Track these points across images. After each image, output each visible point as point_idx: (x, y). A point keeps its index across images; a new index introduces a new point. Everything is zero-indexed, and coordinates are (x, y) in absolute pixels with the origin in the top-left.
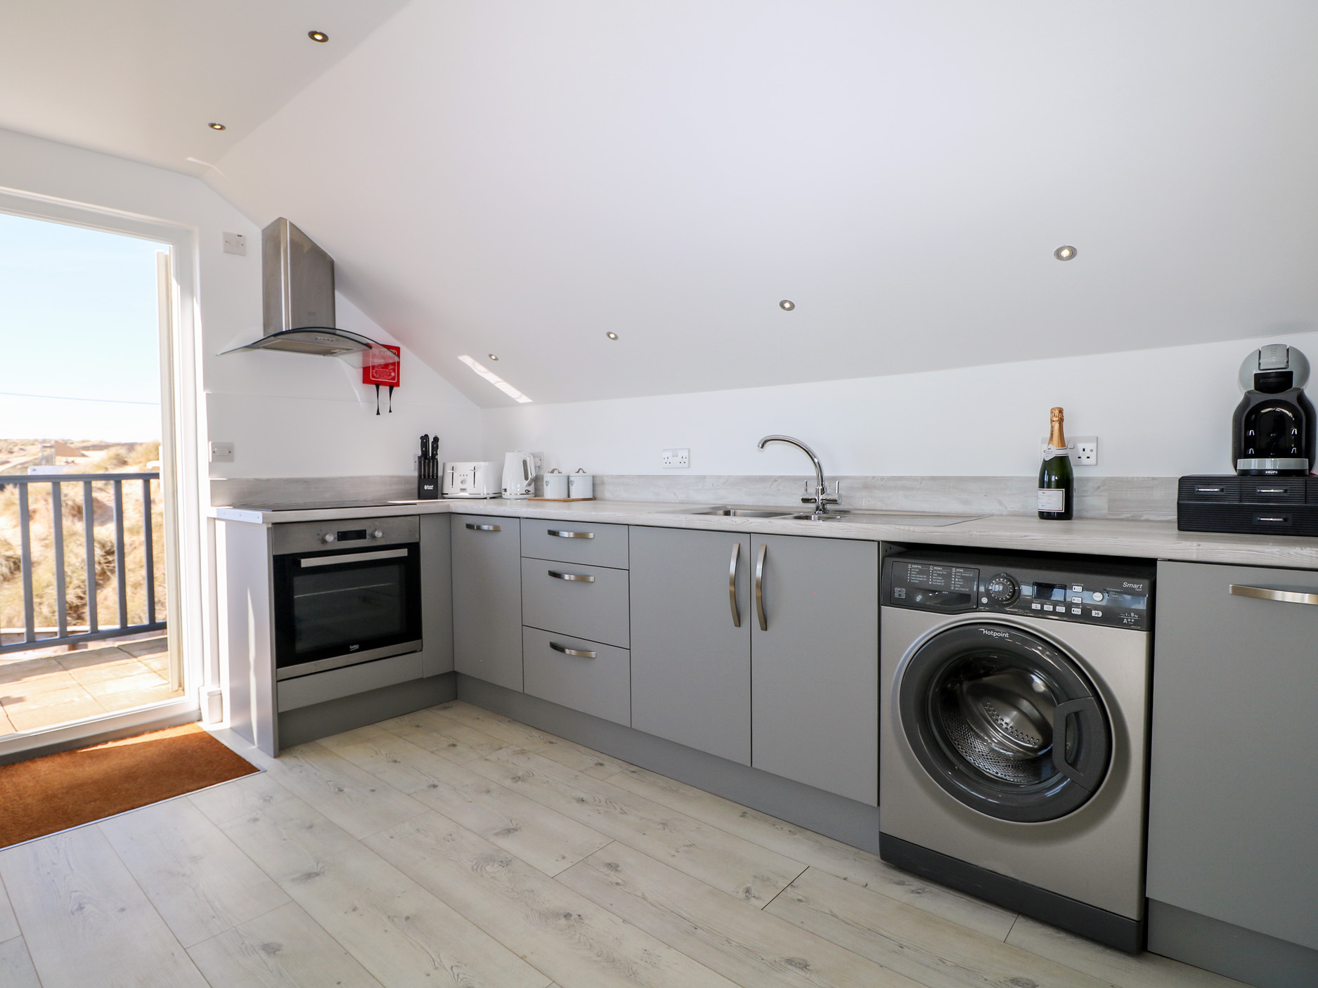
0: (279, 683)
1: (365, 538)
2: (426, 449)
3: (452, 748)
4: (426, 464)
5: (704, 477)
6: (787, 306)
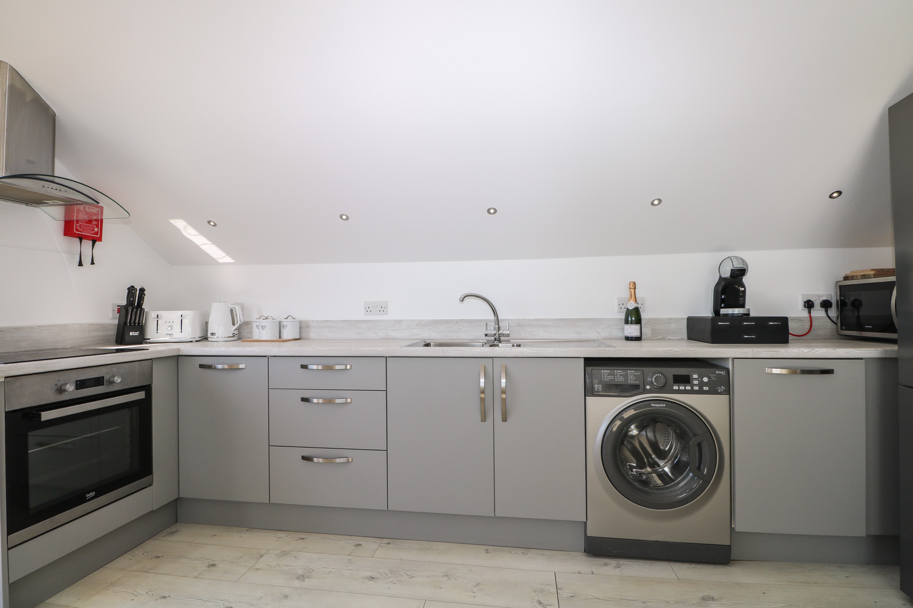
0: (9, 551)
1: (103, 385)
2: (133, 299)
3: (212, 568)
4: (134, 312)
5: (401, 321)
6: (491, 211)
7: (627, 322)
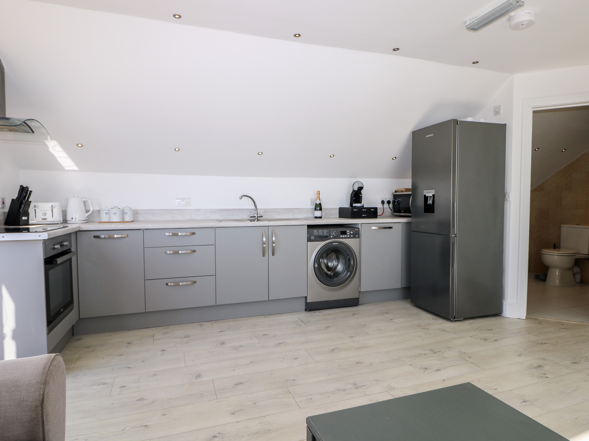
4: (26, 203)
7: (316, 210)
